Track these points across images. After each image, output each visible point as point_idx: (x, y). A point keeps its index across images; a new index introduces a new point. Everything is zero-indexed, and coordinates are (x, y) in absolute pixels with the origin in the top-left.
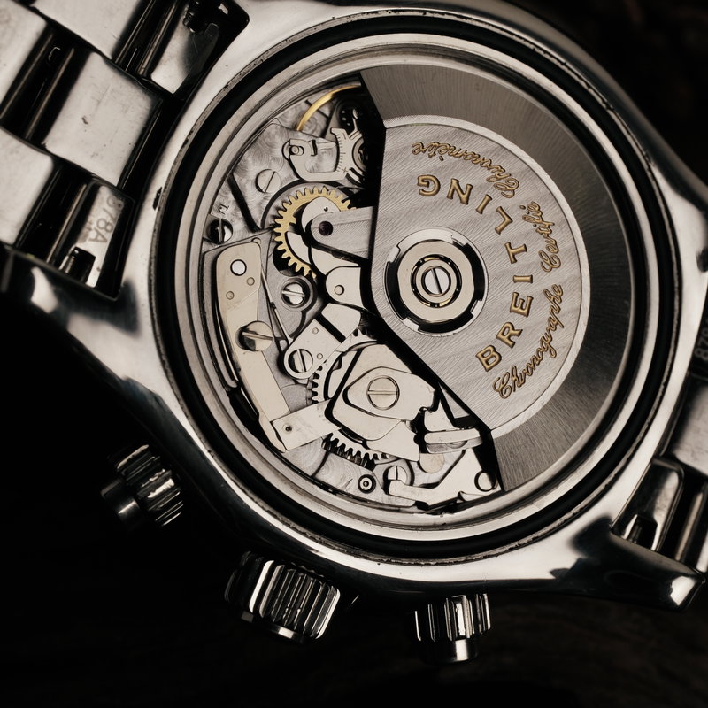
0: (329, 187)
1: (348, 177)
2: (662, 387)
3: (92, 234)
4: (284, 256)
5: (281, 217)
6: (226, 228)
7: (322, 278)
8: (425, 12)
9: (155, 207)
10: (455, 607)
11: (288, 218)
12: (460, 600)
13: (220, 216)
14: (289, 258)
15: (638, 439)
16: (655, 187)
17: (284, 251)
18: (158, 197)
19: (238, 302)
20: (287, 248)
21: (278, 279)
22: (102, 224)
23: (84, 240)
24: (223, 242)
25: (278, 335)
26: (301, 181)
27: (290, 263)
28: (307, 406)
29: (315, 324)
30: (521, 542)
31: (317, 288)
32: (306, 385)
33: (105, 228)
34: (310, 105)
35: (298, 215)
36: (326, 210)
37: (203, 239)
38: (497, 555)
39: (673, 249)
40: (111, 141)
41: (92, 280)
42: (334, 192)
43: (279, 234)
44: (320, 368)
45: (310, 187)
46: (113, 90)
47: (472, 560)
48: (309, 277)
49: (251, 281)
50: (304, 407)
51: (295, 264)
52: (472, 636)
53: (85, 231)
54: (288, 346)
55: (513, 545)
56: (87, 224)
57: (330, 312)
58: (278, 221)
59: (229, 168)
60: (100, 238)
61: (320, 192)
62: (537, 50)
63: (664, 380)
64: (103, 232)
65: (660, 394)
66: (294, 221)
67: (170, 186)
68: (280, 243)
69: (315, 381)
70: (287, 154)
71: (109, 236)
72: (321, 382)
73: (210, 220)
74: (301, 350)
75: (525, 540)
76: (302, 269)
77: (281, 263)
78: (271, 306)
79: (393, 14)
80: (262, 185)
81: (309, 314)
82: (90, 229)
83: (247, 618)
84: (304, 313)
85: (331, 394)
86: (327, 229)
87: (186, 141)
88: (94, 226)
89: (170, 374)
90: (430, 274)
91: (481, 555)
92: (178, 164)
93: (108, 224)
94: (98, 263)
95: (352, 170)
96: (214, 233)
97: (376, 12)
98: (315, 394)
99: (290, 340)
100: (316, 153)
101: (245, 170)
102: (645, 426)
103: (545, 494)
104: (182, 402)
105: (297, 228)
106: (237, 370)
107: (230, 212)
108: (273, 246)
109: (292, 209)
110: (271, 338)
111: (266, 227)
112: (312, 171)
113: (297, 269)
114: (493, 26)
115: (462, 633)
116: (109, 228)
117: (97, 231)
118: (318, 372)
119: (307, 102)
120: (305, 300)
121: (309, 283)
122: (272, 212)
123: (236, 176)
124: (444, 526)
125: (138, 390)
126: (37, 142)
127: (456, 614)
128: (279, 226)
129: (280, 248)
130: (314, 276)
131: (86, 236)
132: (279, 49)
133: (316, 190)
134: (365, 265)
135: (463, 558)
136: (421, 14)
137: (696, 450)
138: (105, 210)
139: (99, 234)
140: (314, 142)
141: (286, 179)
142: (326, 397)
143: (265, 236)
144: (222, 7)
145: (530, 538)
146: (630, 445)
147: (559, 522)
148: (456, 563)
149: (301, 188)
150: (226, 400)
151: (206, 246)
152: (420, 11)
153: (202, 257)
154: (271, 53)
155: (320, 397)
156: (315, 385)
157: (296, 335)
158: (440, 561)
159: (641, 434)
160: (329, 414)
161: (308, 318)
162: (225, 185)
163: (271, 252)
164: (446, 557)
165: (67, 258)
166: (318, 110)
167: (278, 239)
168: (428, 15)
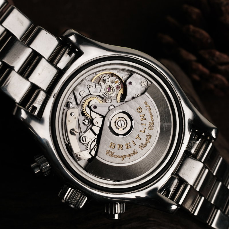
0: (98, 97)
1: (103, 94)
2: (176, 157)
3: (37, 103)
4: (84, 113)
5: (85, 103)
6: (71, 103)
7: (93, 119)
8: (127, 56)
9: (53, 97)
10: (116, 205)
11: (86, 103)
12: (117, 204)
13: (70, 101)
14: (85, 113)
15: (168, 169)
16: (181, 106)
17: (84, 111)
18: (54, 95)
19: (71, 123)
20: (85, 111)
21: (82, 118)
22: (40, 100)
23: (35, 104)
24: (70, 107)
25: (80, 132)
26: (91, 94)
27: (85, 115)
28: (85, 150)
29: (90, 130)
30: (134, 191)
31: (91, 121)
32: (85, 145)
33: (41, 101)
34: (96, 75)
35: (89, 103)
36: (96, 102)
37: (65, 106)
38: (128, 194)
39: (183, 122)
40: (45, 80)
41: (36, 113)
42: (99, 98)
43: (83, 107)
44: (90, 141)
45: (93, 96)
46: (47, 68)
47: (121, 194)
48: (90, 118)
49: (75, 118)
50: (84, 151)
51: (86, 115)
52: (119, 213)
53: (36, 101)
54: (82, 135)
55: (132, 192)
56: (36, 100)
57: (94, 128)
58: (84, 104)
59: (74, 89)
60: (39, 104)
61: (95, 98)
62: (155, 68)
63: (177, 155)
64: (40, 102)
65: (175, 158)
66: (88, 104)
67: (58, 93)
68: (84, 109)
69: (88, 144)
70: (88, 87)
71: (41, 103)
72: (89, 145)
73: (67, 101)
74: (85, 137)
75: (136, 191)
76: (88, 116)
77: (83, 114)
78: (79, 124)
79: (119, 56)
80: (81, 94)
81: (89, 128)
82: (37, 101)
83: (63, 201)
84: (87, 127)
85: (91, 148)
86: (95, 107)
87: (63, 82)
88: (38, 100)
89: (52, 139)
90: (120, 122)
91: (124, 193)
92: (61, 87)
93: (41, 100)
94: (38, 110)
95: (104, 93)
96: (67, 105)
97: (115, 55)
98: (87, 147)
99: (83, 134)
100: (95, 88)
101: (77, 90)
102: (170, 166)
103: (142, 180)
104: (54, 146)
105: (88, 106)
106: (69, 140)
107: (72, 100)
108: (82, 110)
109: (88, 101)
110: (78, 133)
111: (81, 105)
112: (94, 92)
113: (87, 116)
114: (144, 61)
115: (117, 212)
116: (42, 101)
117: (38, 102)
118: (89, 142)
119: (95, 74)
120: (88, 124)
121: (89, 120)
122: (83, 101)
123: (75, 92)
124: (115, 185)
125: (43, 142)
126: (27, 78)
127: (116, 207)
128: (84, 105)
129: (83, 111)
130: (91, 118)
131: (36, 103)
132: (89, 61)
133: (94, 97)
134: (104, 117)
135: (119, 193)
136: (126, 56)
137: (183, 174)
138: (41, 97)
139: (39, 102)
140: (95, 85)
141: (87, 93)
142: (90, 149)
143: (80, 107)
144: (76, 50)
145: (137, 191)
146: (166, 170)
147: (145, 187)
148: (117, 194)
149: (91, 96)
150: (65, 147)
151: (65, 108)
152: (126, 55)
153: (64, 110)
154: (87, 62)
155: (88, 149)
156: (88, 145)
157: (84, 132)
158: (113, 193)
159: (169, 168)
160: (90, 153)
161: (88, 129)
162: (72, 93)
163: (81, 111)
164: (115, 193)
165: (30, 108)
166: (98, 77)
167: (83, 108)
168: (128, 57)
